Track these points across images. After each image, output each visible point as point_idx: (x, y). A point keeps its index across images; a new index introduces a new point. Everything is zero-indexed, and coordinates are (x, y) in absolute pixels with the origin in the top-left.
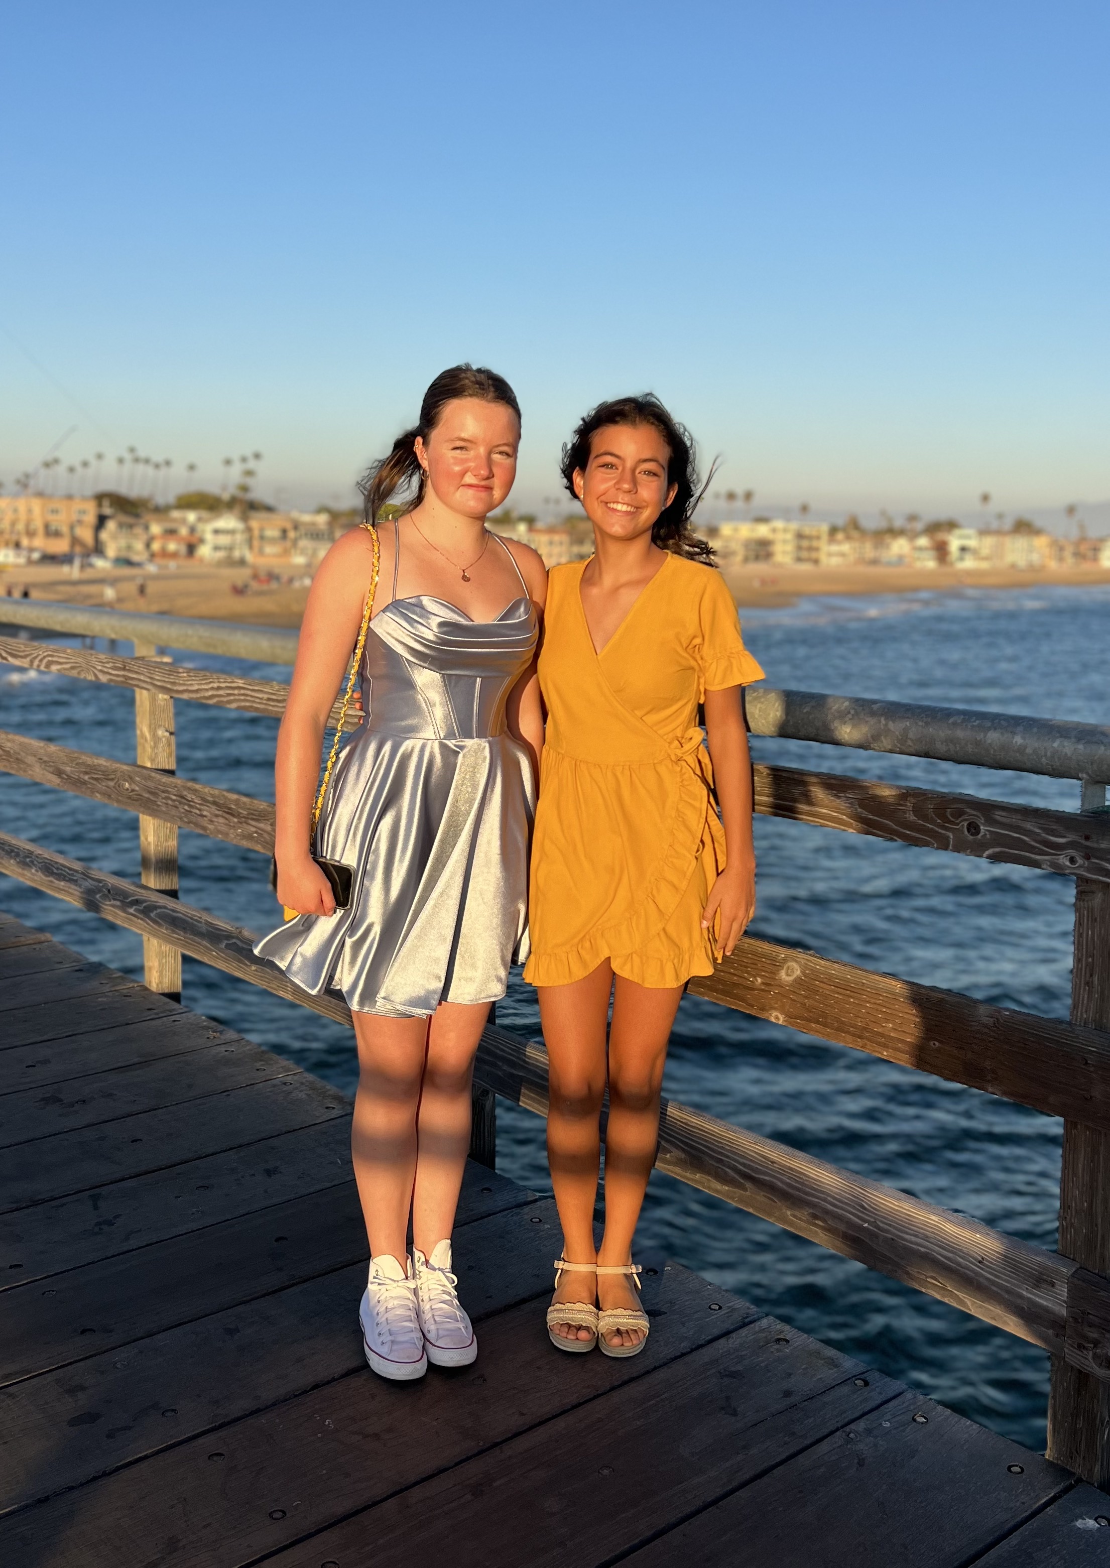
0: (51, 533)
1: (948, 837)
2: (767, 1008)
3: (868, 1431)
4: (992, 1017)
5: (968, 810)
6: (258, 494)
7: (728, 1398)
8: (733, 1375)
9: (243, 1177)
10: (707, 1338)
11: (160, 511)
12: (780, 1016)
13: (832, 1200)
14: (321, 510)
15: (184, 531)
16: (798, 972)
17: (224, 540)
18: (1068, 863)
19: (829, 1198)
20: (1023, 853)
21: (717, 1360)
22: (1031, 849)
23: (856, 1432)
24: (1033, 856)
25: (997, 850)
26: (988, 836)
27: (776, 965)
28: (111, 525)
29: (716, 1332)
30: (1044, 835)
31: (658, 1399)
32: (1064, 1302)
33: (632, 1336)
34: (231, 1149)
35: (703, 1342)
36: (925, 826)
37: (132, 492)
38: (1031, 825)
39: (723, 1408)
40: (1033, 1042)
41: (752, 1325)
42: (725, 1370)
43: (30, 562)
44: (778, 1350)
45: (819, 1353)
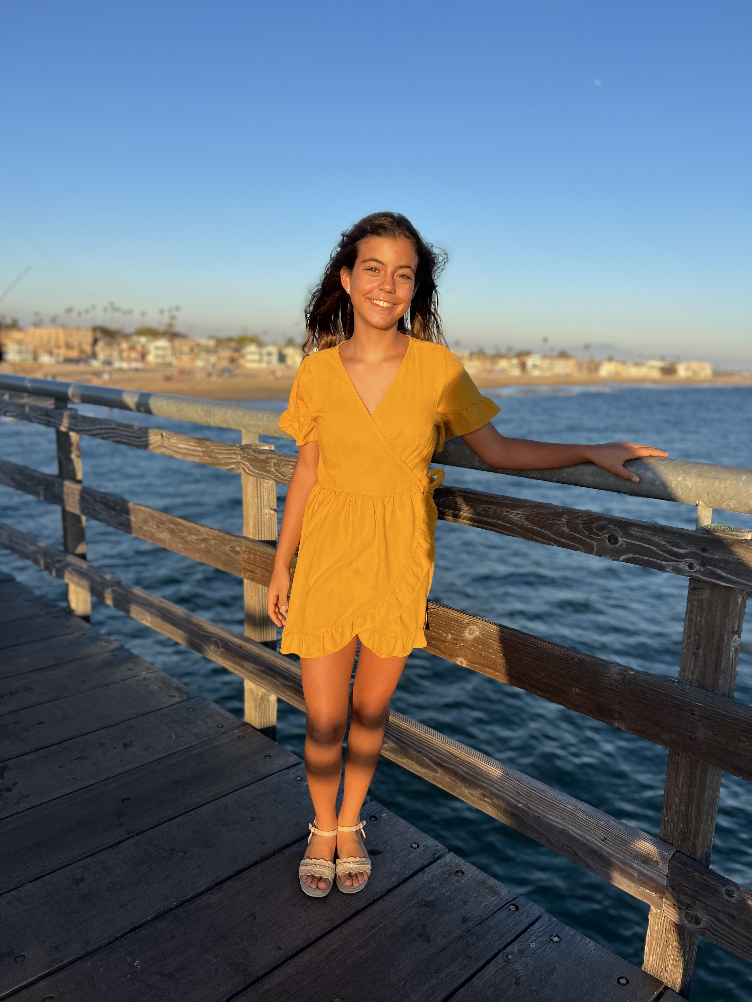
0: (69, 347)
1: (593, 545)
2: (455, 655)
3: (521, 951)
4: (620, 675)
5: (609, 526)
6: (179, 328)
7: (424, 925)
8: (428, 904)
9: (107, 750)
10: (410, 873)
11: (127, 337)
12: (463, 661)
13: (497, 786)
14: (211, 337)
15: (139, 348)
16: (478, 632)
17: (160, 352)
18: (687, 568)
19: (495, 785)
20: (651, 559)
21: (416, 892)
22: (658, 557)
23: (512, 953)
24: (659, 561)
25: (631, 556)
26: (624, 546)
27: (462, 627)
28: (101, 344)
29: (415, 867)
30: (669, 546)
31: (376, 929)
32: (665, 875)
33: (359, 878)
34: (104, 728)
35: (407, 876)
36: (575, 536)
37: (112, 326)
38: (659, 539)
39: (420, 936)
40: (651, 695)
41: (439, 861)
42: (422, 901)
43: (58, 362)
44: (458, 881)
45: (484, 883)
